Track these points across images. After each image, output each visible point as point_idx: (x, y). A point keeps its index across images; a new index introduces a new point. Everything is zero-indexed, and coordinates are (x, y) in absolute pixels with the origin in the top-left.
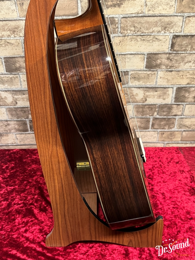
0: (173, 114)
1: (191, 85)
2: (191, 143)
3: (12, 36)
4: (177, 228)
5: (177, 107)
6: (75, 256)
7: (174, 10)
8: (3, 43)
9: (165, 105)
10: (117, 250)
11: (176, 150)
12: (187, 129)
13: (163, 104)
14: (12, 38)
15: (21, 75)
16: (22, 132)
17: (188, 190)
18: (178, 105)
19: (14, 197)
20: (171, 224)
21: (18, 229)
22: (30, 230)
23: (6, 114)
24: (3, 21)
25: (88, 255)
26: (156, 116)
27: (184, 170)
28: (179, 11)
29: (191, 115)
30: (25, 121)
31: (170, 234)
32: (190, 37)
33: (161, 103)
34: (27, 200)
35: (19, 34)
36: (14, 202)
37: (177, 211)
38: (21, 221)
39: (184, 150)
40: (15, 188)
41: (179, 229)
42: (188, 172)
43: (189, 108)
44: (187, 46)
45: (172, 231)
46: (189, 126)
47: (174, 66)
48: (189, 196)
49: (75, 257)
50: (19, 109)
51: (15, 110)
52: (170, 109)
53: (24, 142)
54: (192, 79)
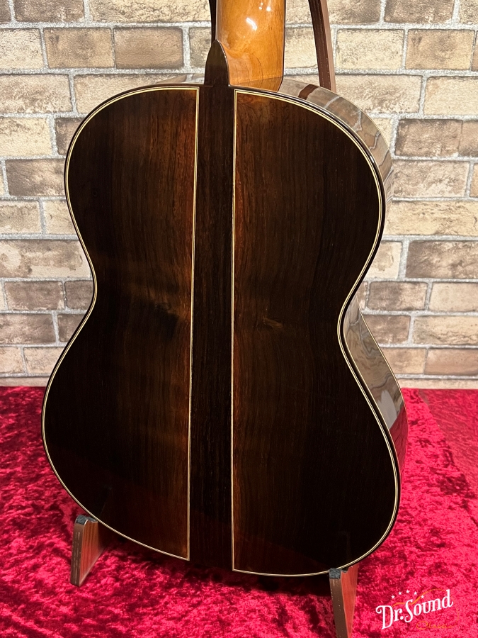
0: (404, 306)
1: (444, 237)
2: (449, 379)
3: (29, 110)
4: (406, 566)
5: (412, 289)
6: (155, 624)
7: (401, 62)
8: (5, 125)
9: (384, 283)
10: (259, 611)
11: (413, 395)
12: (438, 344)
13: (380, 280)
14: (27, 116)
15: (44, 203)
16: (38, 343)
17: (438, 482)
18: (415, 283)
19: (12, 492)
20: (393, 556)
21: (17, 562)
22: (46, 565)
23: (4, 296)
24: (10, 75)
25: (187, 622)
26: (363, 309)
27: (431, 440)
28: (413, 65)
29: (445, 310)
30: (47, 317)
31: (389, 578)
32: (438, 123)
33: (376, 277)
34: (43, 500)
35: (44, 106)
36: (11, 502)
37: (408, 527)
38: (24, 544)
39: (432, 395)
40: (16, 471)
41: (410, 568)
42: (438, 443)
43: (442, 291)
44: (433, 143)
45: (394, 573)
46: (442, 336)
47: (404, 189)
48: (439, 495)
49: (153, 626)
50: (35, 285)
51: (25, 288)
52: (397, 292)
53: (42, 369)
54: (445, 222)
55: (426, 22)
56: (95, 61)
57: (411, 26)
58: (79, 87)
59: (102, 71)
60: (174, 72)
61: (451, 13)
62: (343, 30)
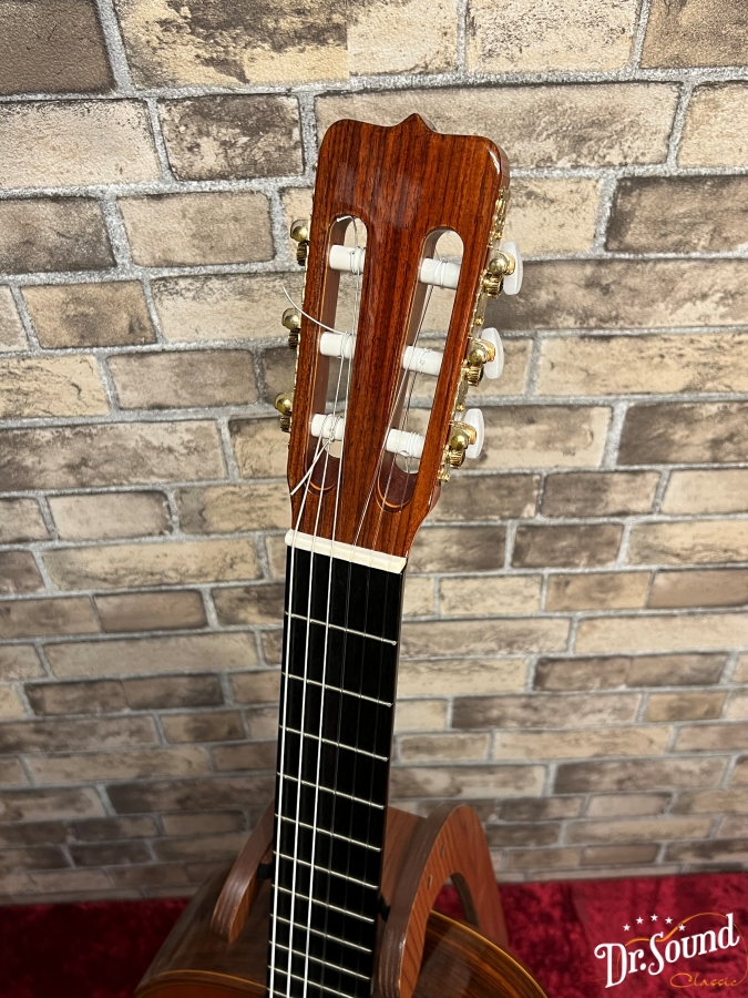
0: (551, 816)
1: (606, 758)
55: (577, 566)
56: (71, 628)
57: (553, 571)
58: (52, 654)
59: (83, 637)
60: (194, 631)
61: (616, 556)
62: (449, 578)
